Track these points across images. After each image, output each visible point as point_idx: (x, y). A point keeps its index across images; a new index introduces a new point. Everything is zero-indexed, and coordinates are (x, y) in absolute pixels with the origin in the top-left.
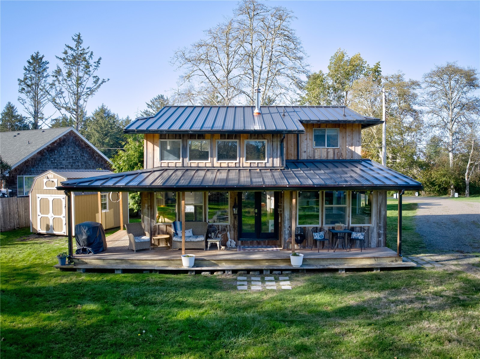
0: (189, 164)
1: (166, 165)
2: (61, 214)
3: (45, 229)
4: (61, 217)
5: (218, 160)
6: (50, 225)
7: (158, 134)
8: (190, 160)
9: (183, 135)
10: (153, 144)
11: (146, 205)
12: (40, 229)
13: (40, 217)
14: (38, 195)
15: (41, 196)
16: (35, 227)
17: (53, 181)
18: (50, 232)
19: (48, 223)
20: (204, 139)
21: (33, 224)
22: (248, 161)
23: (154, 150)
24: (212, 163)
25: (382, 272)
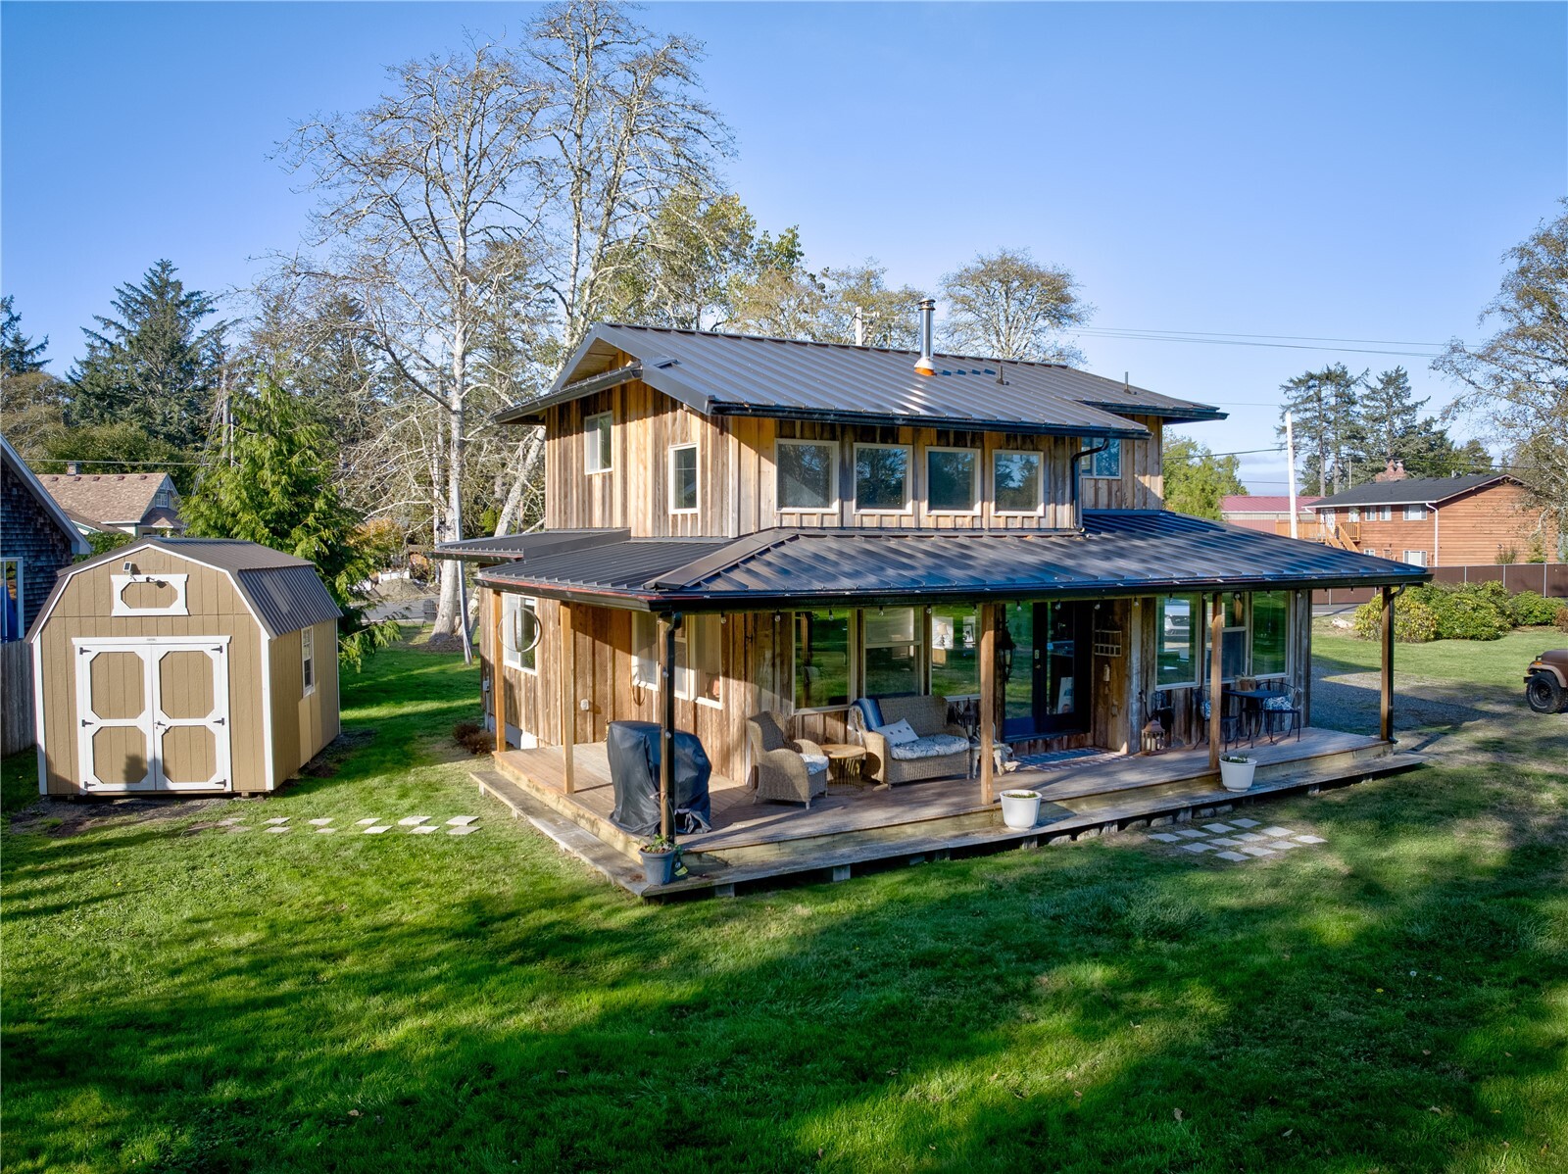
0: (857, 518)
1: (794, 522)
2: (206, 707)
3: (122, 775)
4: (208, 721)
5: (930, 508)
6: (149, 757)
7: (772, 420)
8: (858, 507)
9: (844, 427)
10: (760, 452)
11: (768, 654)
12: (92, 779)
13: (91, 730)
14: (78, 642)
15: (97, 644)
16: (61, 770)
17: (161, 584)
18: (146, 785)
19: (134, 750)
20: (897, 443)
21: (52, 759)
22: (1000, 513)
23: (759, 472)
24: (917, 514)
25: (1377, 782)
